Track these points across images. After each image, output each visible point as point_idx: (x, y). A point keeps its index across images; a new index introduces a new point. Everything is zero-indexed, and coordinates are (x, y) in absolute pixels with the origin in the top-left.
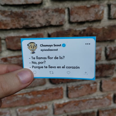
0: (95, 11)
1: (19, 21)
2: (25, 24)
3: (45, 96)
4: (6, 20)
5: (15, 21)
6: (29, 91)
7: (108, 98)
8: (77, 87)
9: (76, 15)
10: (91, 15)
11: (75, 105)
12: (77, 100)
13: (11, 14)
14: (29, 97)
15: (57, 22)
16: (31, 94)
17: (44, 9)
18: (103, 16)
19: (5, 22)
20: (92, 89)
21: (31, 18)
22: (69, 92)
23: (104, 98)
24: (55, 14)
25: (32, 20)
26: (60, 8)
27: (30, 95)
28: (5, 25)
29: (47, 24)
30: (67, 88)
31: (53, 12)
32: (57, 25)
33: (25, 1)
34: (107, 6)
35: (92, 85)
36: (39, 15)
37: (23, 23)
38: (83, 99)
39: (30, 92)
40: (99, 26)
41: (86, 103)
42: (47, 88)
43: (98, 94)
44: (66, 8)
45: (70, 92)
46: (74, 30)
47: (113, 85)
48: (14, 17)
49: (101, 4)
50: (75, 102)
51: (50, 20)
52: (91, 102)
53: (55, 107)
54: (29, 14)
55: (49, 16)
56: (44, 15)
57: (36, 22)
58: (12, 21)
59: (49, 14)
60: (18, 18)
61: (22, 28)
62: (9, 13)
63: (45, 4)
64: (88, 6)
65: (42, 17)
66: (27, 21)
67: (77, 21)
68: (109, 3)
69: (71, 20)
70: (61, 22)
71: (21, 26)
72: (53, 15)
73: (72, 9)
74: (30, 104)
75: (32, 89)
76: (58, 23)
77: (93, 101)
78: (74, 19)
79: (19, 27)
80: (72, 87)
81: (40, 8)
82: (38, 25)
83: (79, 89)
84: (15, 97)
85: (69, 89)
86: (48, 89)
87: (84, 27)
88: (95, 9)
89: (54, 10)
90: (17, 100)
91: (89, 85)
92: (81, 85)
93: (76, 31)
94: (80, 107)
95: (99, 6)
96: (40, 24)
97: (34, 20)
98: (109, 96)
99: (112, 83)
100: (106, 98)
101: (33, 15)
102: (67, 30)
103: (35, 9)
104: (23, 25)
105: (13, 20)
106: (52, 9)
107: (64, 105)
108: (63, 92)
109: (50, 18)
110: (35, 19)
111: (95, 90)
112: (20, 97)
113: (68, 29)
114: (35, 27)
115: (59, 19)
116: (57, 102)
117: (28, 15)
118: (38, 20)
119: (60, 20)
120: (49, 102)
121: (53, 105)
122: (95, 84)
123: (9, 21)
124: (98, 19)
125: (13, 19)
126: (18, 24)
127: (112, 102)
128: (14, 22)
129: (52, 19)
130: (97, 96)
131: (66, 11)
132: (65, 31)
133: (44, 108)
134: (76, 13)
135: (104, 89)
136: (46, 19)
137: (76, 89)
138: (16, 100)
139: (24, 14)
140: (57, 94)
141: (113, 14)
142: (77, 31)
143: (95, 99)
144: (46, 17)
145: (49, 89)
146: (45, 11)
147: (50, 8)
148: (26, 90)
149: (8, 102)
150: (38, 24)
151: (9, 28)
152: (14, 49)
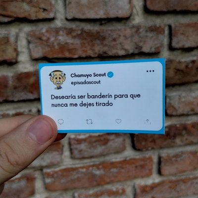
1: (93, 45)
3: (123, 171)
4: (72, 44)
5: (87, 45)
6: (98, 163)
8: (176, 156)
9: (182, 37)
11: (170, 187)
12: (174, 178)
13: (81, 34)
14: (98, 173)
15: (151, 48)
16: (101, 167)
17: (133, 27)
19: (71, 47)
21: (112, 41)
22: (162, 164)
24: (150, 35)
25: (114, 43)
26: (158, 26)
27: (98, 169)
28: (70, 51)
29: (136, 52)
30: (160, 158)
31: (147, 31)
32: (151, 52)
33: (105, 14)
36: (125, 36)
37: (98, 49)
38: (183, 177)
39: (99, 165)
41: (189, 183)
42: (127, 157)
45: (165, 165)
46: (177, 61)
48: (86, 39)
50: (171, 182)
51: (141, 44)
52: (197, 183)
53: (138, 191)
54: (109, 34)
55: (140, 37)
56: (132, 36)
57: (119, 46)
58: (83, 45)
59: (141, 35)
60: (92, 41)
61: (96, 56)
62: (79, 32)
63: (134, 19)
65: (129, 39)
66: (106, 45)
67: (184, 46)
69: (174, 44)
70: (158, 47)
71: (96, 53)
72: (147, 36)
73: (176, 26)
74: (98, 185)
75: (101, 159)
76: (153, 50)
78: (178, 43)
79: (92, 55)
80: (168, 156)
81: (126, 25)
82: (122, 53)
83: (179, 159)
84: (74, 173)
85: (162, 160)
86: (128, 159)
89: (149, 28)
90: (78, 178)
91: (196, 153)
92: (183, 153)
93: (180, 62)
94: (178, 192)
96: (126, 50)
97: (117, 44)
101: (115, 36)
103: (118, 26)
104: (99, 51)
105: (84, 43)
106: (145, 27)
107: (153, 187)
108: (152, 165)
109: (141, 41)
110: (118, 42)
112: (82, 173)
114: (117, 55)
115: (156, 42)
116: (141, 182)
117: (107, 35)
118: (123, 44)
119: (156, 44)
120: (129, 183)
121: (134, 187)
123: (77, 44)
125: (84, 41)
126: (91, 49)
128: (86, 47)
129: (145, 42)
133: (121, 191)
134: (182, 34)
136: (136, 43)
137: (174, 159)
138: (76, 176)
139: (101, 34)
140: (142, 168)
142: (182, 62)
144: (136, 39)
145: (131, 159)
146: (134, 30)
147: (143, 25)
148: (93, 160)
149: (63, 181)
150: (123, 50)
151: (76, 56)
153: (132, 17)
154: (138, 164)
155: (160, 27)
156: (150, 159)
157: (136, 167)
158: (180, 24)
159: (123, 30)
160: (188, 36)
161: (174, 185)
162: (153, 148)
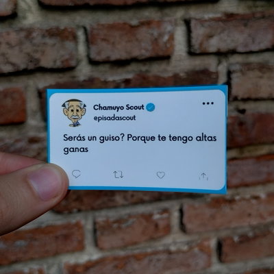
153: (20, 14)
154: (59, 233)
155: (65, 29)
156: (78, 226)
158: (98, 25)
159: (4, 34)
160: (113, 43)
161: (122, 262)
162: (79, 211)
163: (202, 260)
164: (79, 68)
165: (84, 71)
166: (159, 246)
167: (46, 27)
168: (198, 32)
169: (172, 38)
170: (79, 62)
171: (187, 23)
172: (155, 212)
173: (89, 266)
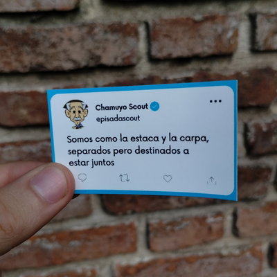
0: (216, 30)
1: (19, 54)
2: (34, 62)
3: (90, 244)
5: (9, 54)
7: (255, 254)
8: (173, 223)
9: (166, 41)
10: (206, 41)
11: (167, 269)
12: (173, 256)
14: (50, 246)
15: (116, 59)
16: (54, 238)
17: (84, 25)
18: (236, 43)
20: (210, 229)
21: (49, 47)
22: (152, 235)
23: (243, 252)
24: (111, 37)
25: (52, 51)
26: (124, 23)
27: (51, 241)
29: (92, 64)
30: (148, 225)
31: (106, 32)
32: (116, 64)
33: (34, 4)
34: (246, 17)
35: (210, 220)
36: (70, 40)
37: (29, 59)
38: (188, 255)
39: (53, 234)
40: (226, 69)
41: (197, 265)
42: (96, 224)
43: (227, 244)
44: (140, 22)
45: (155, 236)
46: (163, 78)
47: (267, 221)
48: (6, 45)
49: (232, 13)
50: (167, 261)
51: (98, 52)
52: (210, 264)
53: (117, 274)
54: (44, 37)
55: (96, 41)
56: (82, 39)
57: (62, 56)
59: (97, 37)
60: (16, 47)
61: (27, 70)
63: (86, 13)
64: (198, 17)
65: (79, 44)
66: (40, 54)
67: (170, 55)
68: (253, 11)
69: (154, 53)
70: (128, 58)
71: (26, 67)
72: (106, 40)
73: (155, 24)
74: (54, 264)
75: (57, 227)
76: (119, 61)
77: (215, 260)
78: (160, 50)
79: (21, 69)
80: (160, 224)
81: (74, 22)
82: (68, 66)
83: (177, 228)
85: (150, 228)
86: (97, 226)
87: (189, 70)
88: (214, 27)
89: (110, 26)
90: (20, 253)
91: (204, 218)
92: (183, 219)
93: (166, 81)
94: (180, 276)
95: (225, 17)
96: (74, 62)
97: (59, 52)
98: (258, 248)
99: (262, 216)
100: (248, 254)
101: (54, 40)
102: (144, 79)
103: (61, 24)
104: (31, 64)
105: (5, 51)
106: (103, 25)
108: (136, 237)
109: (98, 48)
110: (60, 49)
111: (221, 233)
112: (25, 246)
113: (145, 77)
114: (60, 69)
115: (123, 49)
117: (41, 38)
118: (69, 53)
119: (124, 53)
120: (102, 261)
122: (219, 219)
124: (224, 51)
126: (17, 60)
127: (265, 264)
128: (8, 57)
129: (105, 49)
130: (226, 247)
131: (142, 31)
132: (138, 80)
133: (89, 274)
134: (166, 36)
135: (242, 230)
136: (90, 51)
137: (169, 228)
138: (16, 252)
139: (32, 37)
140: (121, 240)
141: (263, 38)
142: (169, 80)
143: (221, 256)
144: (89, 44)
145: (101, 227)
146: (85, 30)
147: (99, 21)
150: (69, 62)
152: (10, 123)
153: (82, 9)
154: (112, 234)
155: (128, 25)
156: (132, 227)
157: (110, 239)
158: (161, 20)
159: (66, 30)
161: (173, 265)
162: (134, 212)
163: (253, 265)
164: (138, 66)
165: (144, 69)
166: (211, 249)
167: (108, 22)
168: (264, 28)
169: (236, 34)
170: (139, 59)
171: (252, 18)
172: (209, 215)
173: (141, 268)
